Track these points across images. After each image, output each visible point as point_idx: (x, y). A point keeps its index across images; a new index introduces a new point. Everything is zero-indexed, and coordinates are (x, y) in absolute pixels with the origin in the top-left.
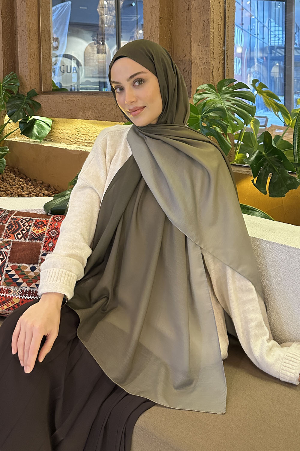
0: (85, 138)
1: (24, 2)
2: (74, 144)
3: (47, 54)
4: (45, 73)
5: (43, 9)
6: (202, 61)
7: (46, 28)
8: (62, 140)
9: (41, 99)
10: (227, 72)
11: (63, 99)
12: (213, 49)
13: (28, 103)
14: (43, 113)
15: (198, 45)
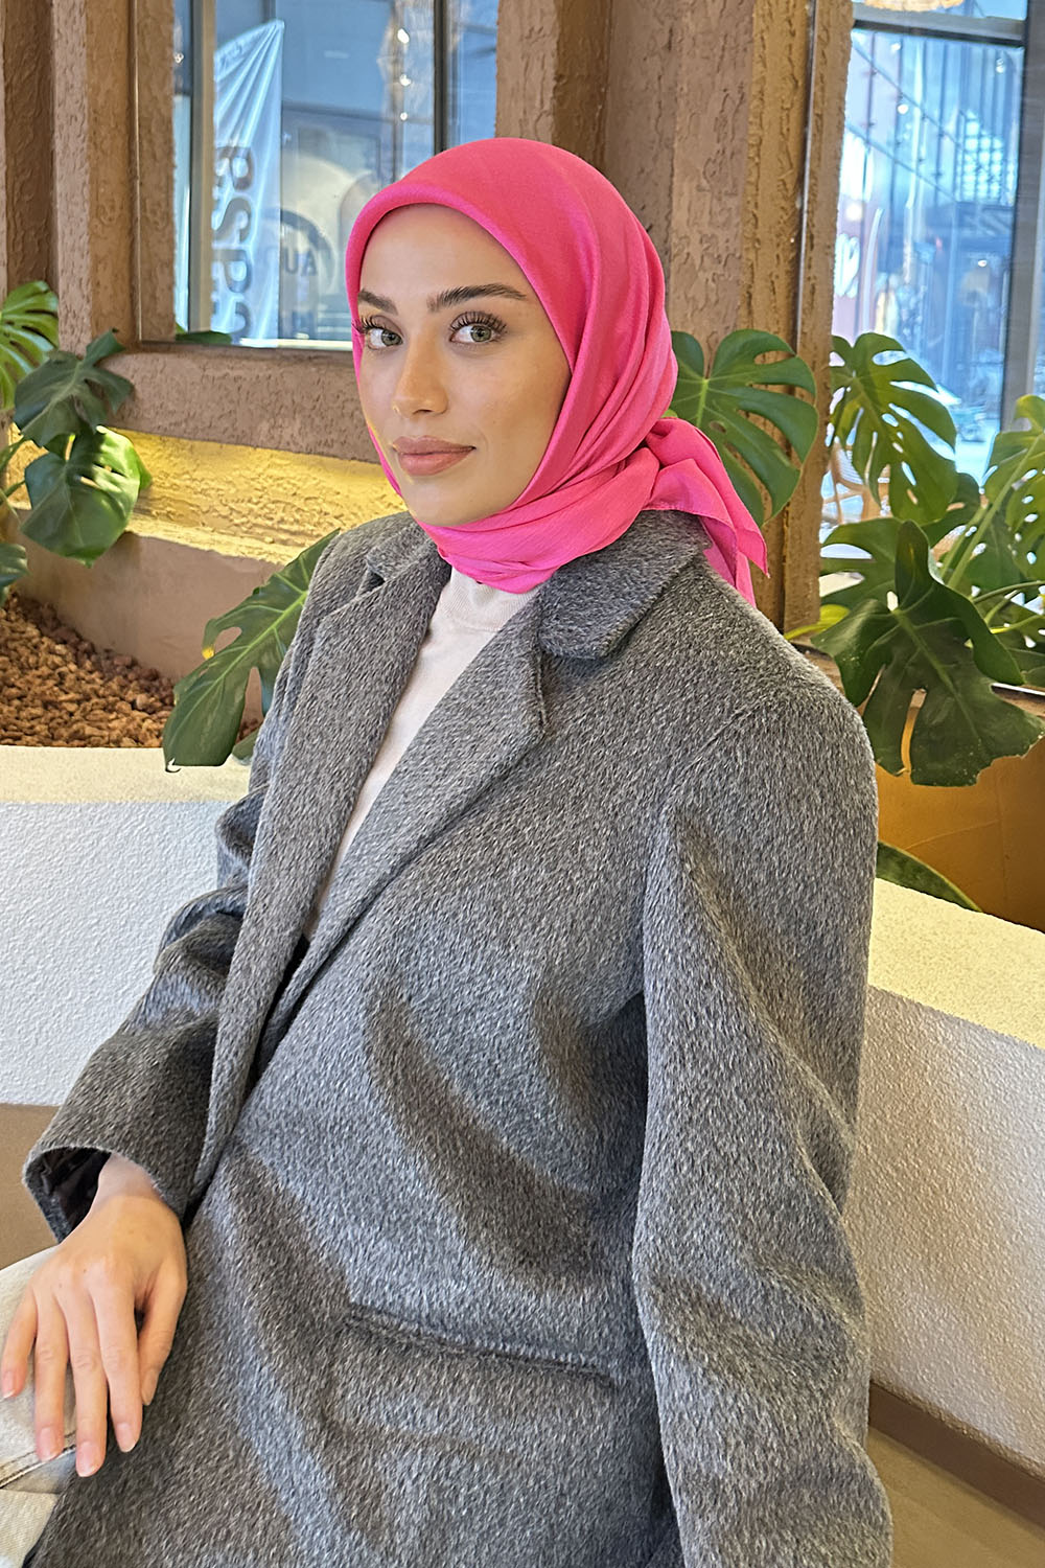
0: (283, 515)
1: (77, 13)
2: (245, 533)
3: (159, 205)
4: (150, 276)
5: (147, 42)
6: (710, 251)
7: (155, 113)
8: (203, 518)
9: (129, 367)
10: (804, 296)
11: (206, 373)
12: (756, 205)
13: (86, 381)
14: (136, 418)
15: (699, 189)
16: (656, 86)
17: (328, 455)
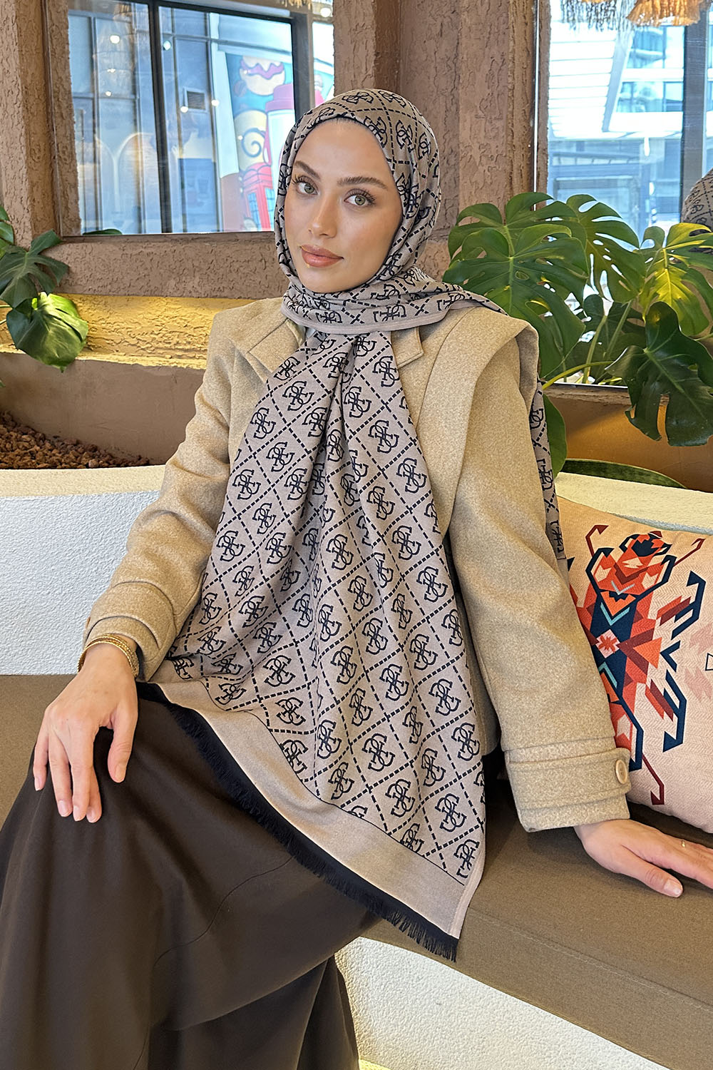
0: (178, 340)
2: (150, 353)
3: (67, 148)
4: (64, 194)
6: (485, 153)
8: (116, 346)
9: (63, 254)
11: (124, 252)
12: (513, 125)
13: (36, 264)
14: (71, 285)
15: (477, 117)
16: (433, 59)
17: (221, 297)
